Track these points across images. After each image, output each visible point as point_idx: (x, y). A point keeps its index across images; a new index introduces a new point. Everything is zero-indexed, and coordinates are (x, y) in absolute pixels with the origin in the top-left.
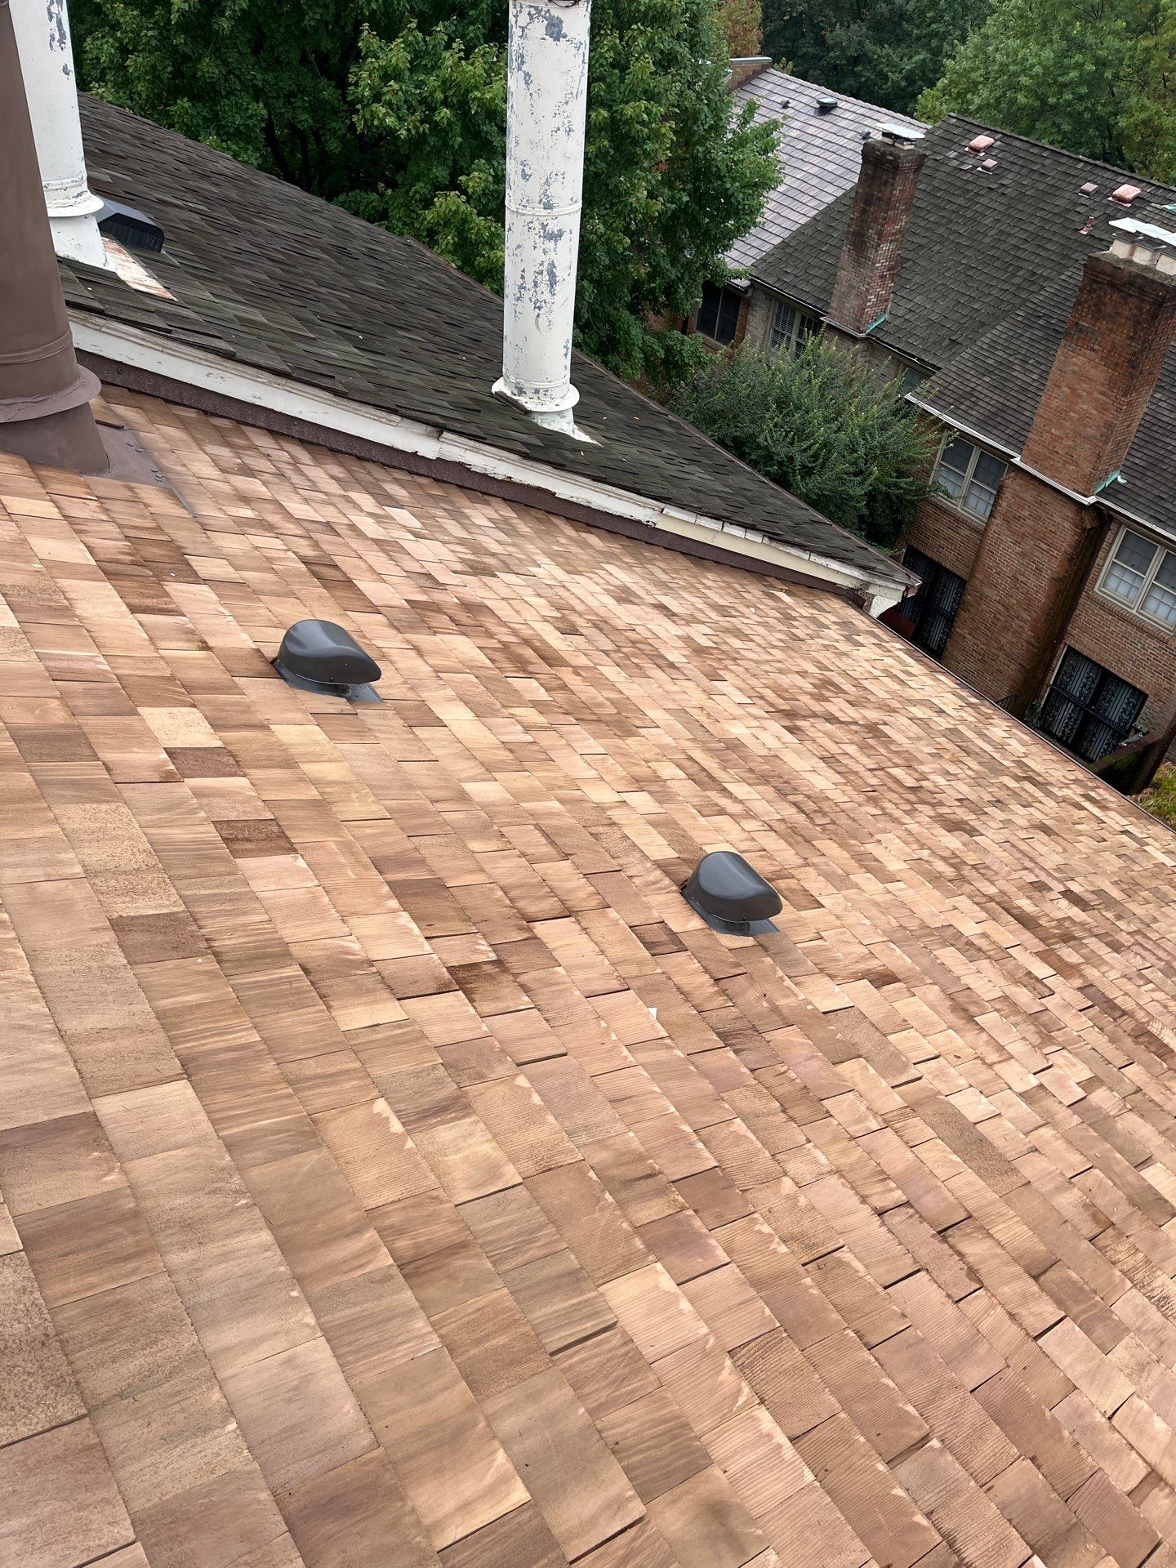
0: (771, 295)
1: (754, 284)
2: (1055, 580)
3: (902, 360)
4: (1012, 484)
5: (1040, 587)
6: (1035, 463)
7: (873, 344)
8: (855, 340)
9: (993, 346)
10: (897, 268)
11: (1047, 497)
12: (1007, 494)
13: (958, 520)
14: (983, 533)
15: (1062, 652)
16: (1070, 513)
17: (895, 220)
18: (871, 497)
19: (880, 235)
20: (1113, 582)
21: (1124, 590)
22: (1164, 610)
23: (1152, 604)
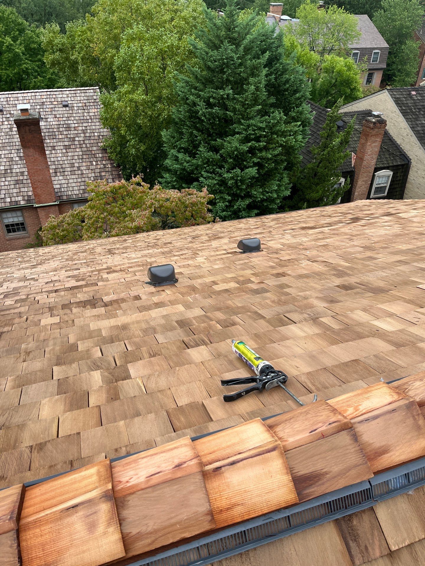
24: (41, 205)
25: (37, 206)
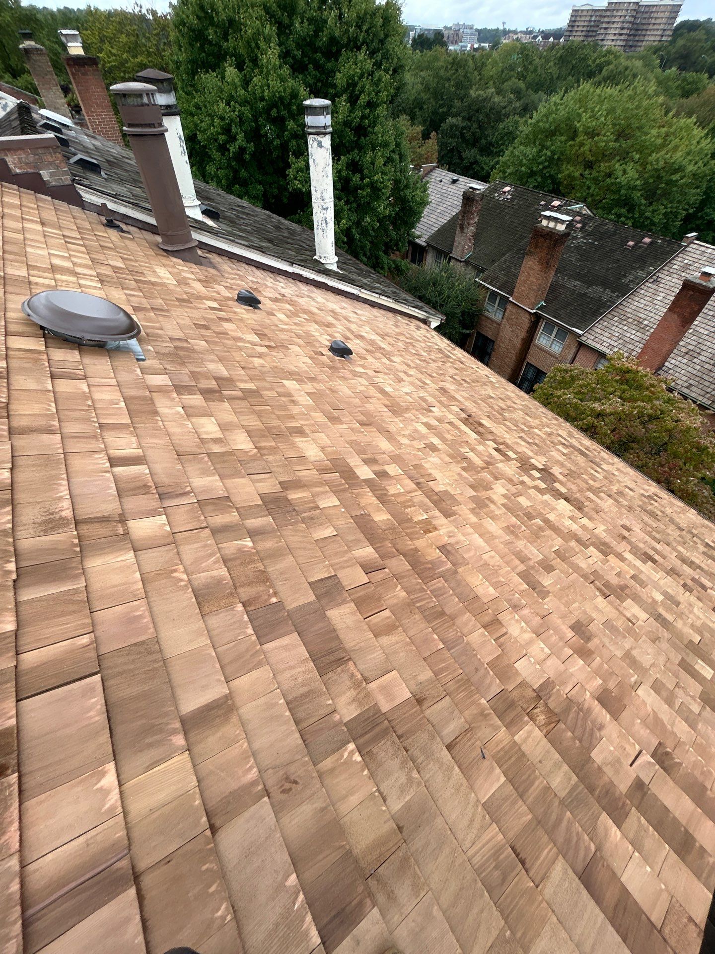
0: (434, 248)
1: (428, 245)
2: (523, 339)
3: (475, 267)
4: (509, 307)
5: (518, 343)
6: (516, 300)
7: (467, 263)
8: (460, 261)
9: (505, 261)
10: (476, 236)
11: (520, 311)
12: (508, 311)
13: (493, 321)
14: (499, 325)
15: (525, 364)
16: (527, 316)
17: (473, 218)
18: (463, 313)
19: (469, 224)
20: (541, 339)
21: (545, 341)
22: (557, 348)
23: (553, 346)
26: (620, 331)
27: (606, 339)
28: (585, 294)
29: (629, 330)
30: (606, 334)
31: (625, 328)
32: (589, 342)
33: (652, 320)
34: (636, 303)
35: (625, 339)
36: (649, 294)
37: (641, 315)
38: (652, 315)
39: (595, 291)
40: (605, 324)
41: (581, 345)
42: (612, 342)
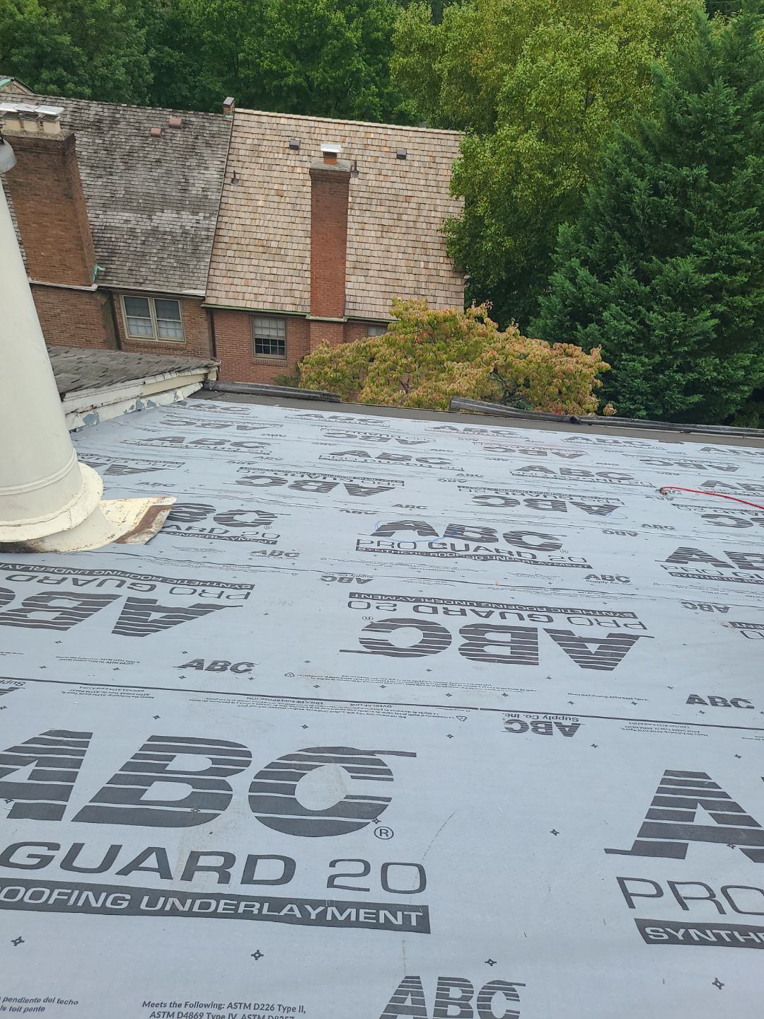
6: (43, 278)
11: (66, 296)
16: (86, 299)
20: (133, 329)
21: (142, 330)
22: (171, 333)
23: (163, 332)
24: (318, 318)
25: (311, 318)
26: (252, 269)
27: (244, 289)
28: (155, 230)
29: (262, 263)
30: (236, 281)
31: (255, 262)
32: (224, 302)
33: (278, 238)
34: (237, 221)
35: (267, 277)
36: (243, 202)
37: (259, 236)
38: (271, 231)
39: (165, 219)
40: (222, 266)
41: (213, 313)
42: (256, 290)
